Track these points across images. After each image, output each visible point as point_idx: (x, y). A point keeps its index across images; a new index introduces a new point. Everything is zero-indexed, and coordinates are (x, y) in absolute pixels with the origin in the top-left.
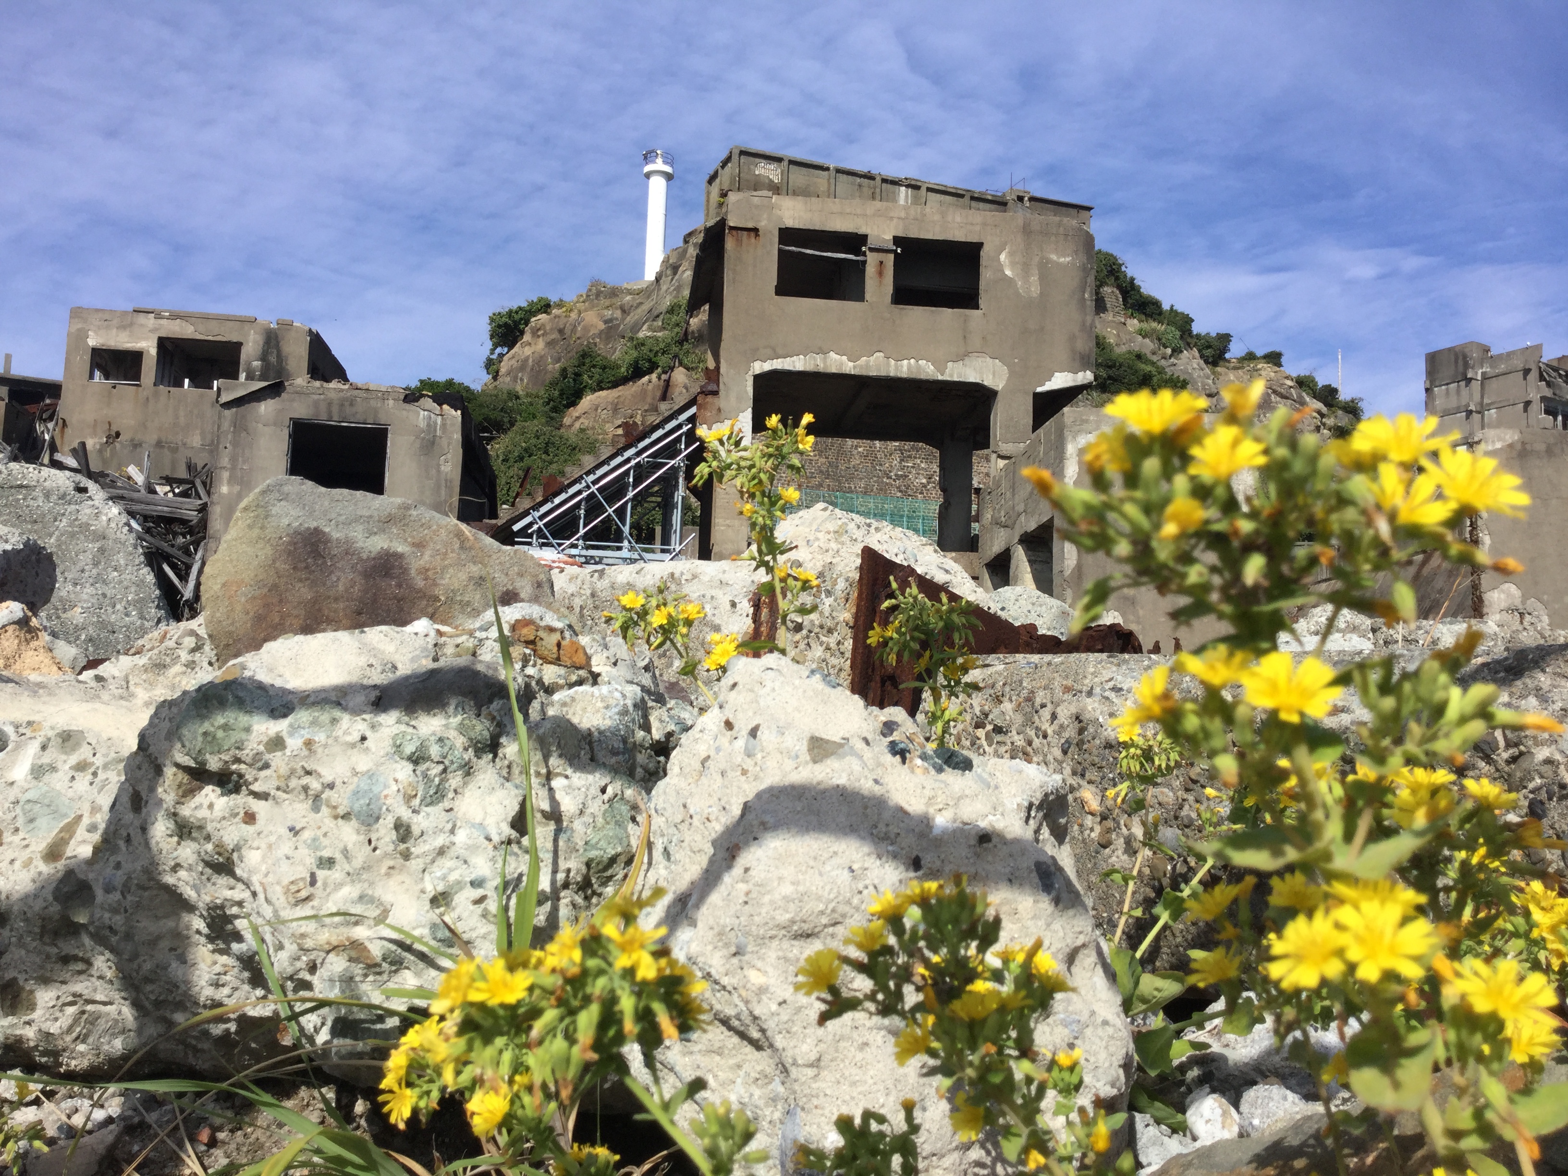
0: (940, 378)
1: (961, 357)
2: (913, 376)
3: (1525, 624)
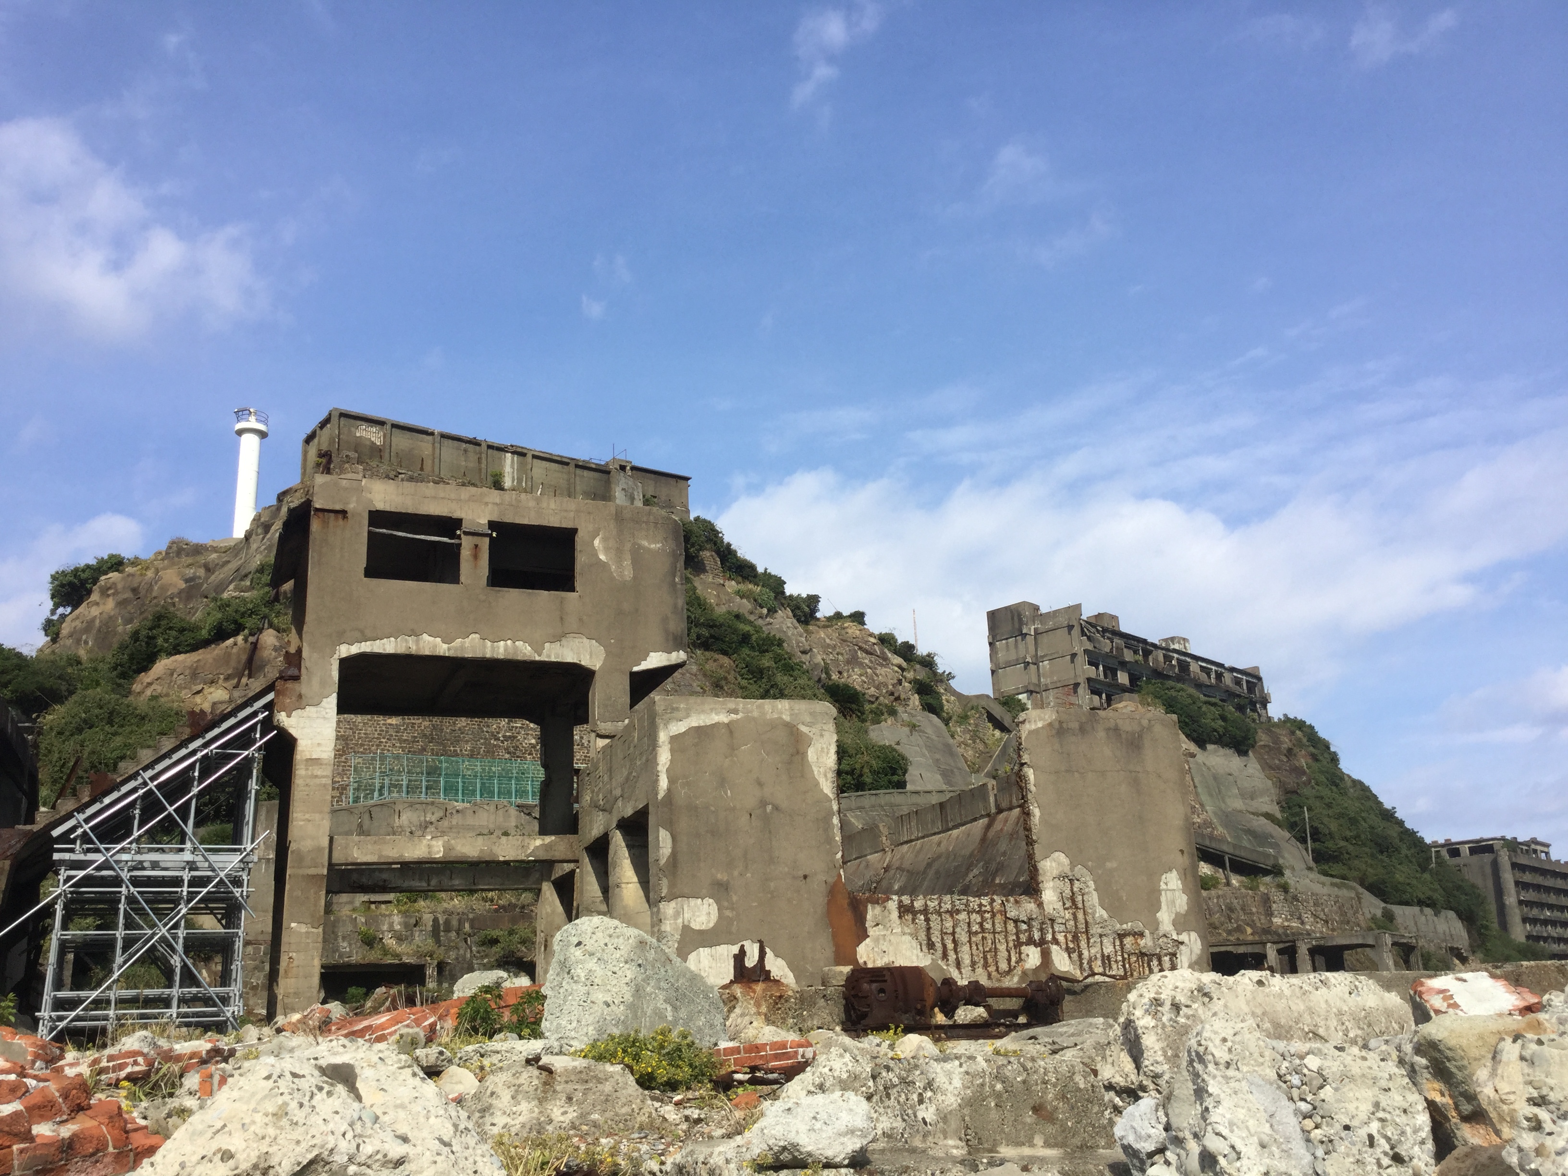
0: (537, 658)
1: (558, 638)
2: (510, 657)
3: (1075, 889)
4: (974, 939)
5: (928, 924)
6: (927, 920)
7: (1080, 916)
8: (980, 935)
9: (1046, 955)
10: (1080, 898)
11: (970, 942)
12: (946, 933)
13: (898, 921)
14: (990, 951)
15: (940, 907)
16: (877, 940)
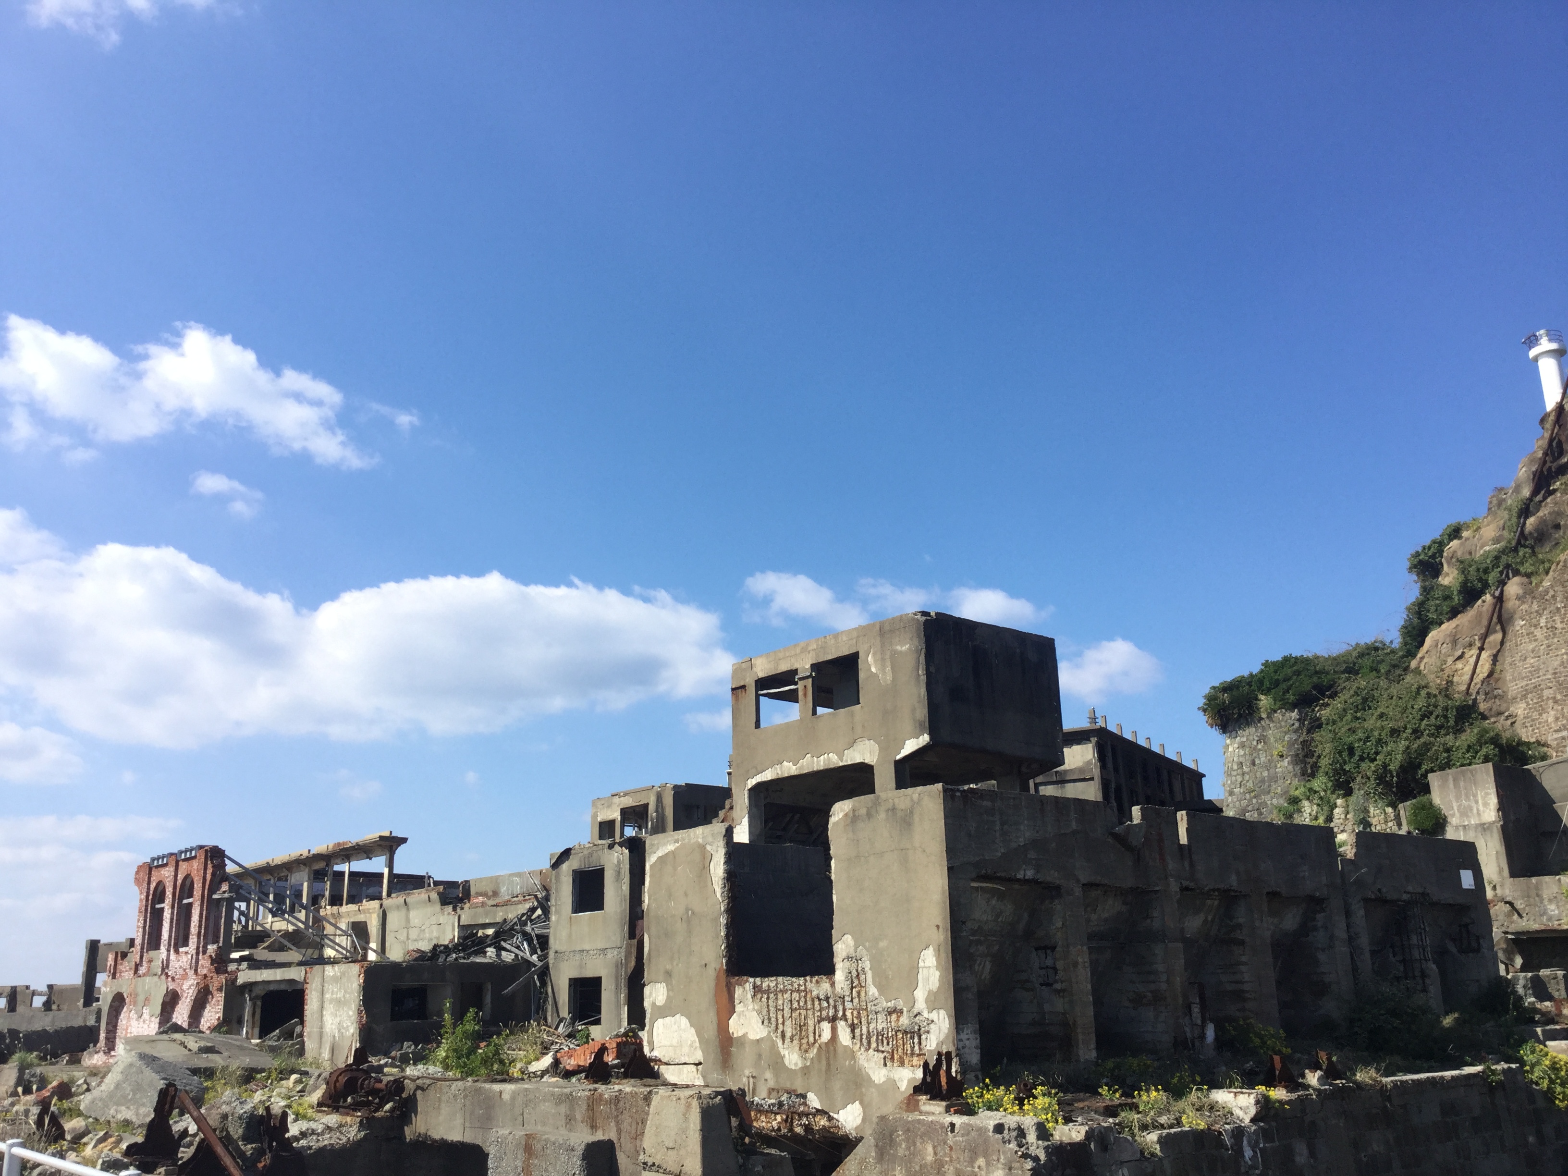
0: (841, 764)
1: (851, 744)
2: (826, 767)
3: (860, 969)
4: (793, 1015)
5: (768, 1002)
6: (768, 998)
7: (863, 994)
8: (798, 1011)
9: (834, 1030)
10: (862, 977)
11: (791, 1017)
12: (779, 1010)
13: (751, 1000)
14: (804, 1025)
15: (777, 987)
16: (739, 1016)
